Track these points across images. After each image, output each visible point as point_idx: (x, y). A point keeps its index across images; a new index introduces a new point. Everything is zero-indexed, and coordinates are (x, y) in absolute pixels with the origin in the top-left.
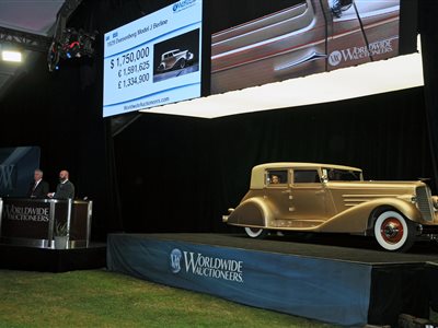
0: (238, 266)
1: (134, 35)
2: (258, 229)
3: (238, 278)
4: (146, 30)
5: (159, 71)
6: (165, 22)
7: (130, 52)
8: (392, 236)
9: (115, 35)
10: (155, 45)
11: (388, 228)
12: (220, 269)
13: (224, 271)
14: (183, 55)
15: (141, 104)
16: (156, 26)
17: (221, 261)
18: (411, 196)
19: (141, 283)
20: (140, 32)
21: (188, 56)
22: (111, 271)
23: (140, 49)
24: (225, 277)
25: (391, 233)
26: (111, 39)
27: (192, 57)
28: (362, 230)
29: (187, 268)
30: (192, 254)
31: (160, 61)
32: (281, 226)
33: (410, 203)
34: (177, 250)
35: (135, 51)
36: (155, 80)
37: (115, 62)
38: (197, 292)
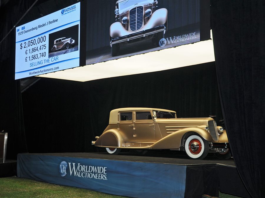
0: (104, 170)
1: (36, 28)
2: (114, 149)
3: (104, 177)
4: (44, 25)
5: (52, 50)
6: (56, 21)
7: (33, 39)
8: (195, 150)
9: (23, 28)
10: (50, 35)
11: (193, 145)
12: (92, 172)
13: (95, 173)
14: (68, 40)
15: (41, 71)
16: (50, 23)
17: (93, 168)
18: (205, 126)
19: (41, 184)
20: (40, 26)
21: (71, 41)
22: (20, 178)
23: (40, 37)
24: (96, 177)
25: (194, 148)
26: (21, 31)
27: (74, 42)
28: (177, 147)
29: (71, 173)
30: (74, 164)
31: (53, 44)
32: (128, 146)
33: (205, 130)
34: (64, 162)
35: (36, 38)
36: (50, 56)
37: (23, 45)
38: (77, 188)
